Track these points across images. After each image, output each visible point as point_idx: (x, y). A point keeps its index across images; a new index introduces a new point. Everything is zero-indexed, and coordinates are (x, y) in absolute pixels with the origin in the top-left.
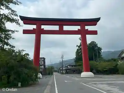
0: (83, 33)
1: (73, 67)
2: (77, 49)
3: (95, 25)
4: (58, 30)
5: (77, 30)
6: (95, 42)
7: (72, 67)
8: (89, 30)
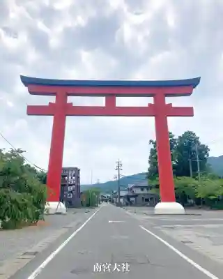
0: (160, 113)
1: (145, 190)
2: (152, 150)
3: (189, 94)
4: (104, 105)
5: (147, 106)
6: (194, 134)
7: (142, 190)
8: (173, 106)
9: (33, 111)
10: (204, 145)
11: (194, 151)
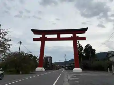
0: (75, 39)
3: (84, 33)
4: (57, 37)
5: (70, 37)
6: (90, 45)
9: (35, 39)
10: (94, 49)
11: (89, 51)
